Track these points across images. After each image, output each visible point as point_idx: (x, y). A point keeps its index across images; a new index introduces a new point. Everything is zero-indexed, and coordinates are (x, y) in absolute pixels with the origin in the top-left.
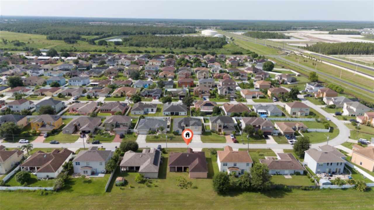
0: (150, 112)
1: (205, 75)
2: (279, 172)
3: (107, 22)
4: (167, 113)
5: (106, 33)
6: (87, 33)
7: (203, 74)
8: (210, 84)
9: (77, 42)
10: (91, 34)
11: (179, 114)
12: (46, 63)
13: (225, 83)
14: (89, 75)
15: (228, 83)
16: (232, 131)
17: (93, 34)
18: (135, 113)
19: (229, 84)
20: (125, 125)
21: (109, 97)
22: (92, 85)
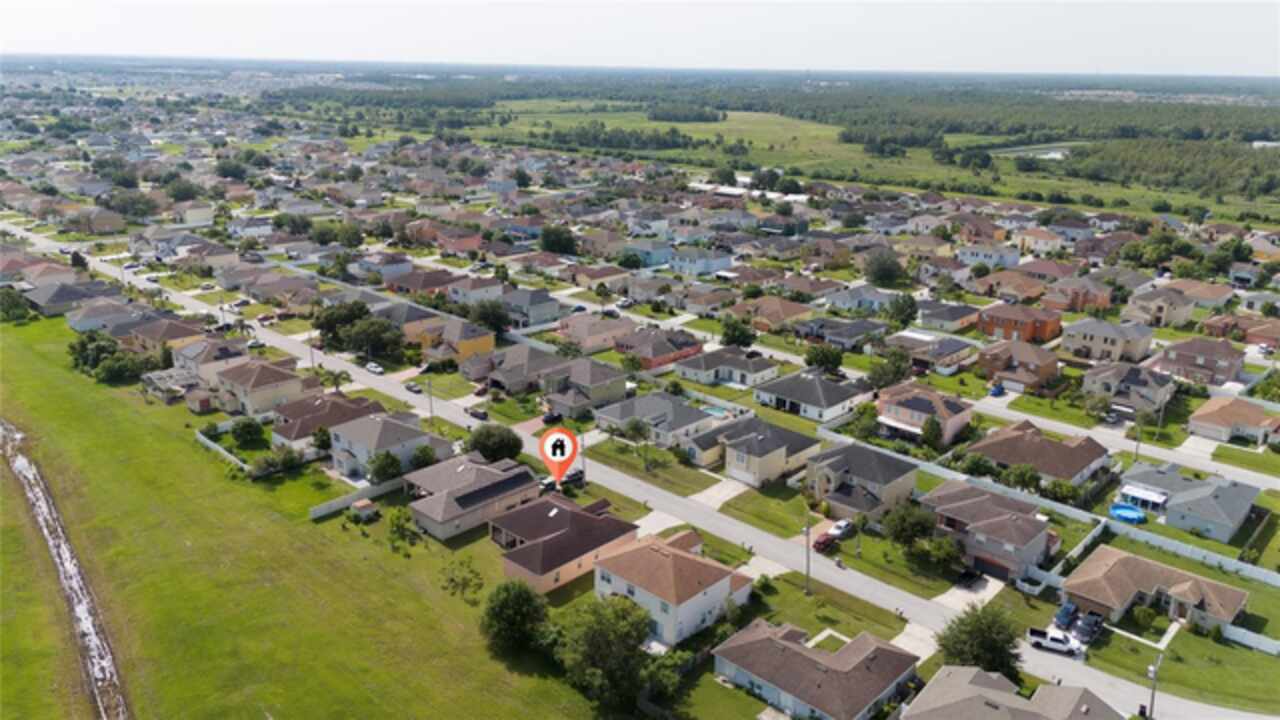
0: (736, 382)
1: (1160, 309)
2: (759, 687)
3: (1137, 91)
4: (766, 397)
5: (1051, 128)
6: (984, 127)
7: (1153, 306)
8: (1108, 347)
9: (904, 152)
10: (998, 129)
11: (802, 413)
12: (715, 204)
13: (1179, 355)
14: (760, 252)
15: (1195, 358)
16: (856, 511)
17: (1004, 129)
18: (684, 374)
19: (1200, 361)
20: (584, 390)
21: (711, 317)
22: (719, 277)
